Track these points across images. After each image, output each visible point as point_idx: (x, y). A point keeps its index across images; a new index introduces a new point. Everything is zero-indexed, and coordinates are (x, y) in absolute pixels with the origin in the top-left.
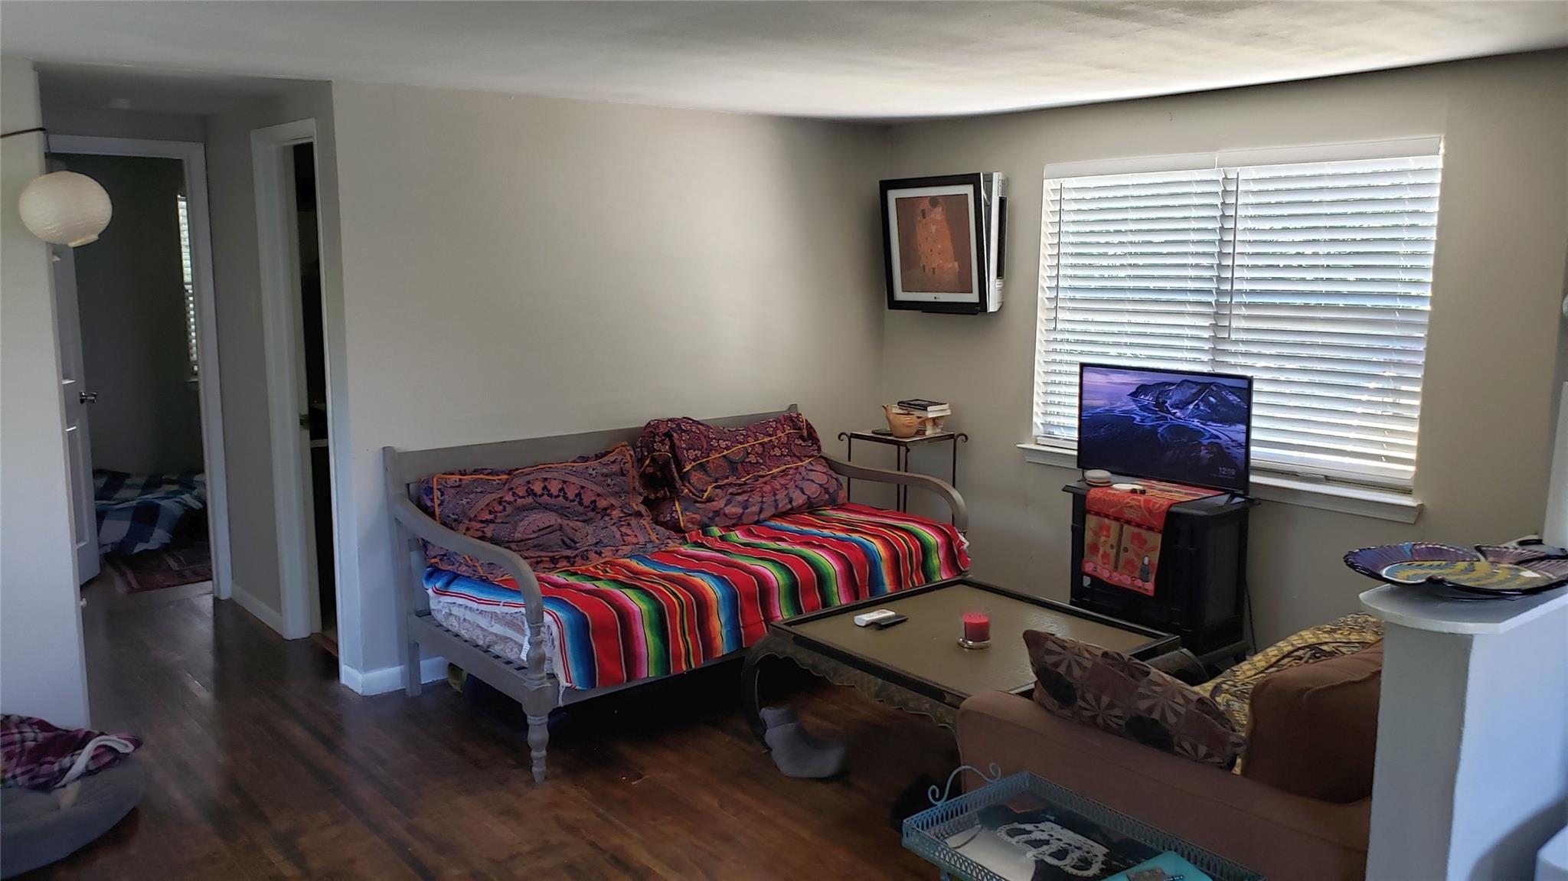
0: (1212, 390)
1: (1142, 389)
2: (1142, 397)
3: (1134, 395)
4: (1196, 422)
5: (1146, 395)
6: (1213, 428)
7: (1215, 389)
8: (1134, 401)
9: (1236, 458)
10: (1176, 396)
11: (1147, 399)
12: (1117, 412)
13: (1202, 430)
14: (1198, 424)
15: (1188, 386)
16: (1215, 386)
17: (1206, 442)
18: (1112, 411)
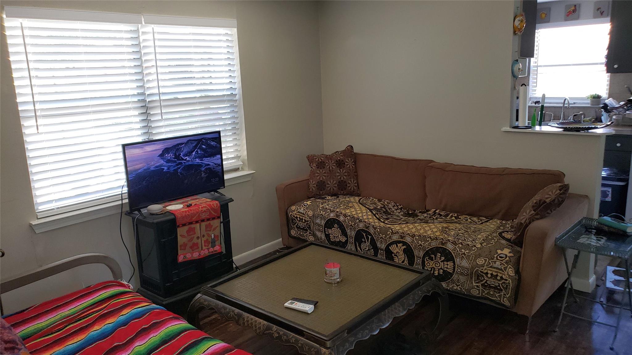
0: (203, 142)
1: (166, 150)
2: (166, 155)
3: (162, 156)
4: (198, 160)
5: (168, 153)
6: (206, 161)
7: (204, 141)
8: (162, 159)
9: (218, 172)
10: (185, 150)
11: (170, 156)
12: (152, 168)
13: (201, 163)
14: (199, 161)
15: (191, 143)
16: (204, 140)
17: (203, 169)
18: (149, 169)
